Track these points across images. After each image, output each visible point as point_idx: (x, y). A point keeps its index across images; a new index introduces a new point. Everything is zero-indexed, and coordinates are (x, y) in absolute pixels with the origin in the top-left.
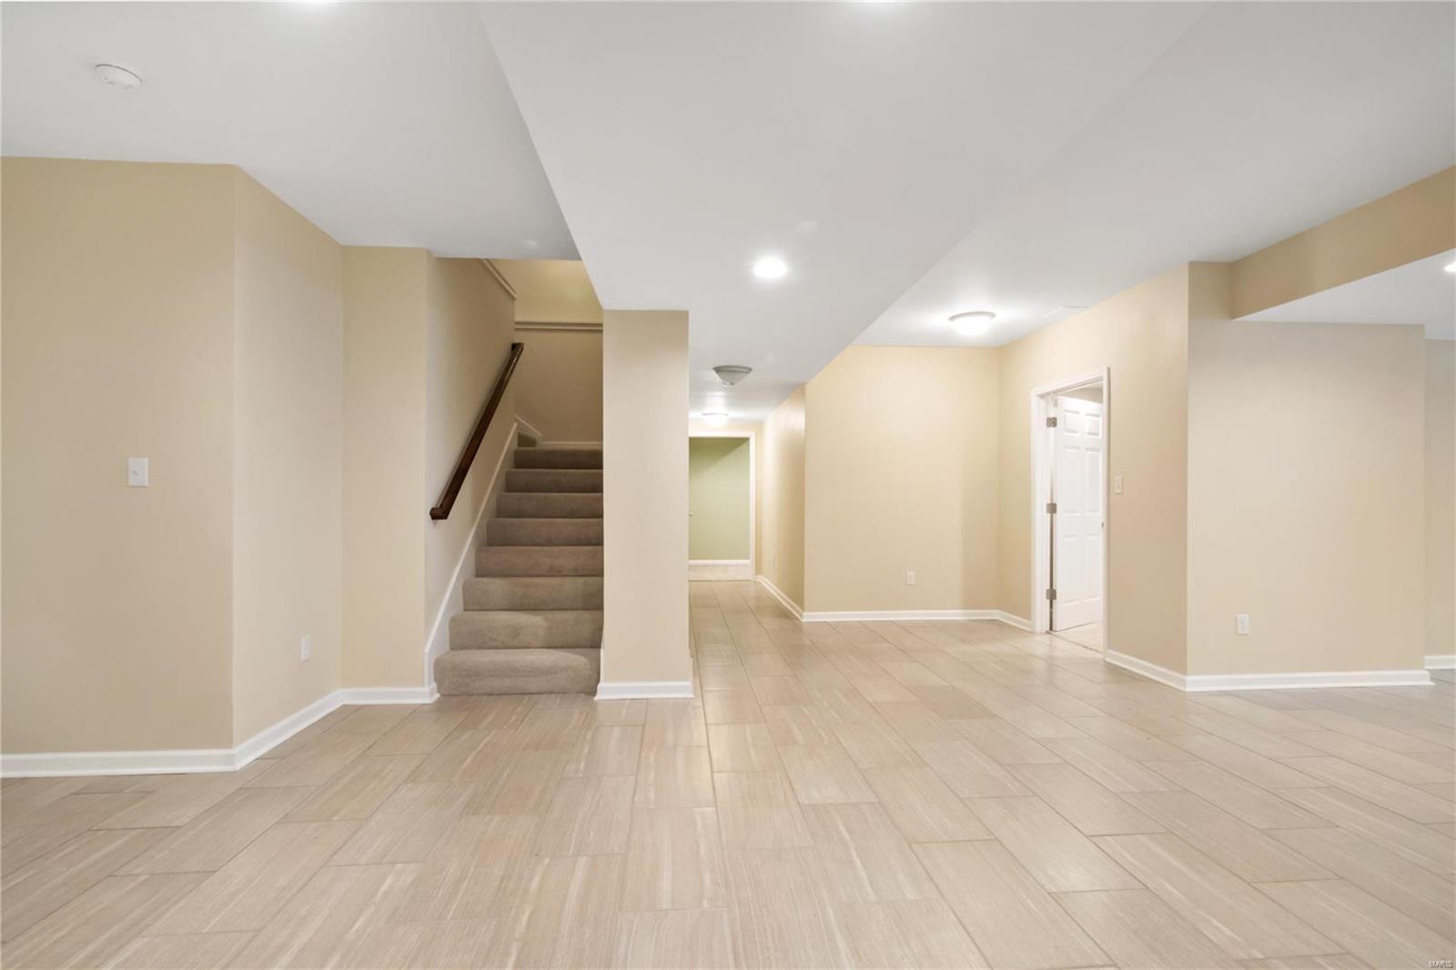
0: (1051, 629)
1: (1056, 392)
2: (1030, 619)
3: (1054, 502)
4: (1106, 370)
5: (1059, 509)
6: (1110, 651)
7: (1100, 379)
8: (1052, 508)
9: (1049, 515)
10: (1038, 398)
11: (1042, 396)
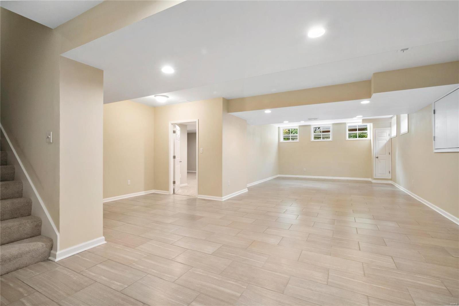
0: (174, 192)
1: (176, 124)
2: (168, 191)
3: (175, 155)
4: (198, 120)
5: (176, 157)
6: (199, 195)
7: (196, 122)
8: (174, 157)
9: (173, 159)
10: (171, 124)
11: (172, 124)
